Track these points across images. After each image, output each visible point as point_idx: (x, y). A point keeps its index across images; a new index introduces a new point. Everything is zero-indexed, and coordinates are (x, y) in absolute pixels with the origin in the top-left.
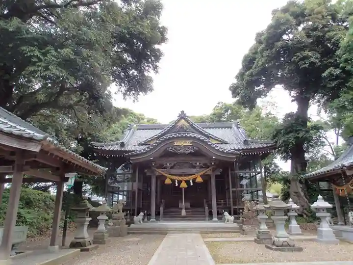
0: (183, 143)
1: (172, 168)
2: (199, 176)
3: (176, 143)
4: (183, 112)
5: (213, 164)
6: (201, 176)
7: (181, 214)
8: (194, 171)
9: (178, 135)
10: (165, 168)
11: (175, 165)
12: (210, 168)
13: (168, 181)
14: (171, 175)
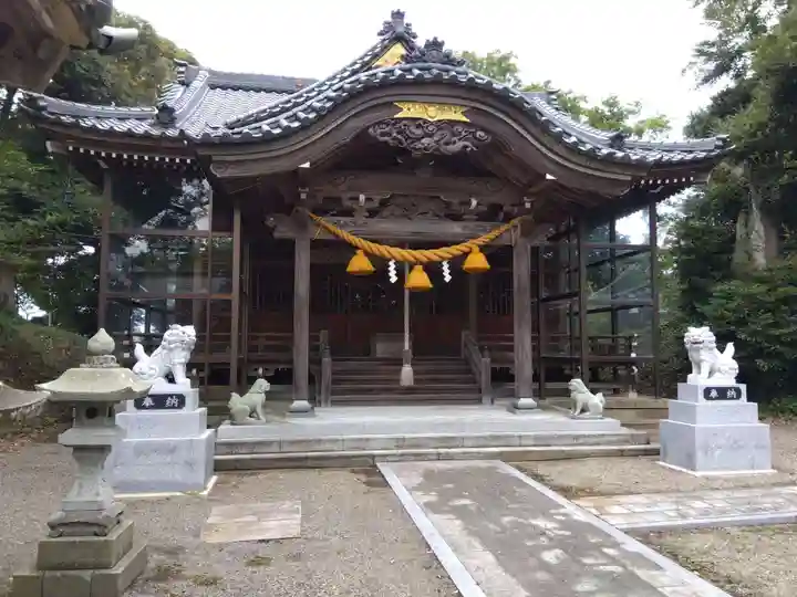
0: (433, 114)
1: (372, 213)
2: (476, 249)
3: (409, 111)
4: (398, 15)
5: (528, 205)
6: (482, 249)
7: (398, 381)
8: (456, 228)
9: (416, 72)
10: (349, 213)
11: (383, 203)
12: (515, 221)
13: (360, 264)
14: (373, 241)
